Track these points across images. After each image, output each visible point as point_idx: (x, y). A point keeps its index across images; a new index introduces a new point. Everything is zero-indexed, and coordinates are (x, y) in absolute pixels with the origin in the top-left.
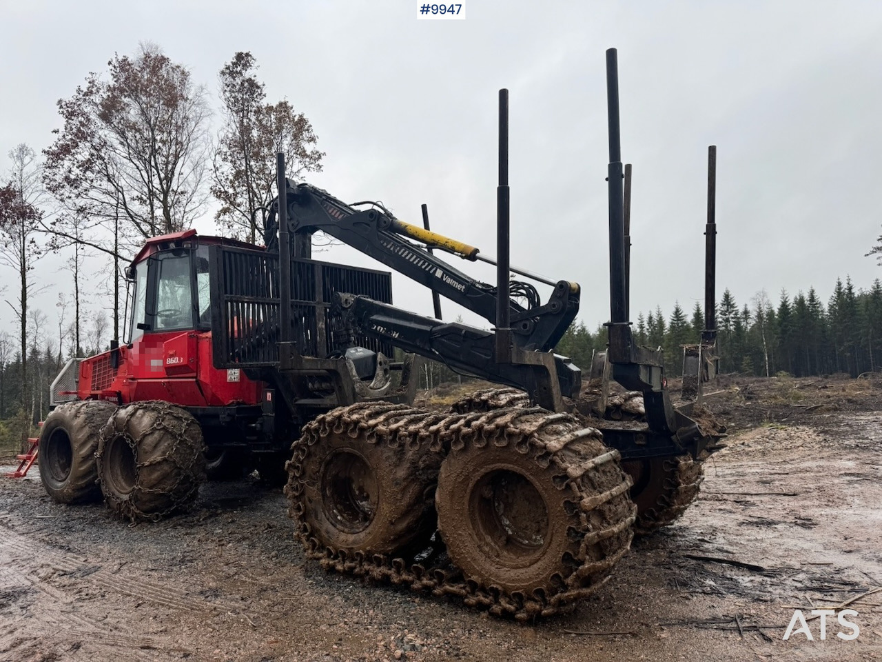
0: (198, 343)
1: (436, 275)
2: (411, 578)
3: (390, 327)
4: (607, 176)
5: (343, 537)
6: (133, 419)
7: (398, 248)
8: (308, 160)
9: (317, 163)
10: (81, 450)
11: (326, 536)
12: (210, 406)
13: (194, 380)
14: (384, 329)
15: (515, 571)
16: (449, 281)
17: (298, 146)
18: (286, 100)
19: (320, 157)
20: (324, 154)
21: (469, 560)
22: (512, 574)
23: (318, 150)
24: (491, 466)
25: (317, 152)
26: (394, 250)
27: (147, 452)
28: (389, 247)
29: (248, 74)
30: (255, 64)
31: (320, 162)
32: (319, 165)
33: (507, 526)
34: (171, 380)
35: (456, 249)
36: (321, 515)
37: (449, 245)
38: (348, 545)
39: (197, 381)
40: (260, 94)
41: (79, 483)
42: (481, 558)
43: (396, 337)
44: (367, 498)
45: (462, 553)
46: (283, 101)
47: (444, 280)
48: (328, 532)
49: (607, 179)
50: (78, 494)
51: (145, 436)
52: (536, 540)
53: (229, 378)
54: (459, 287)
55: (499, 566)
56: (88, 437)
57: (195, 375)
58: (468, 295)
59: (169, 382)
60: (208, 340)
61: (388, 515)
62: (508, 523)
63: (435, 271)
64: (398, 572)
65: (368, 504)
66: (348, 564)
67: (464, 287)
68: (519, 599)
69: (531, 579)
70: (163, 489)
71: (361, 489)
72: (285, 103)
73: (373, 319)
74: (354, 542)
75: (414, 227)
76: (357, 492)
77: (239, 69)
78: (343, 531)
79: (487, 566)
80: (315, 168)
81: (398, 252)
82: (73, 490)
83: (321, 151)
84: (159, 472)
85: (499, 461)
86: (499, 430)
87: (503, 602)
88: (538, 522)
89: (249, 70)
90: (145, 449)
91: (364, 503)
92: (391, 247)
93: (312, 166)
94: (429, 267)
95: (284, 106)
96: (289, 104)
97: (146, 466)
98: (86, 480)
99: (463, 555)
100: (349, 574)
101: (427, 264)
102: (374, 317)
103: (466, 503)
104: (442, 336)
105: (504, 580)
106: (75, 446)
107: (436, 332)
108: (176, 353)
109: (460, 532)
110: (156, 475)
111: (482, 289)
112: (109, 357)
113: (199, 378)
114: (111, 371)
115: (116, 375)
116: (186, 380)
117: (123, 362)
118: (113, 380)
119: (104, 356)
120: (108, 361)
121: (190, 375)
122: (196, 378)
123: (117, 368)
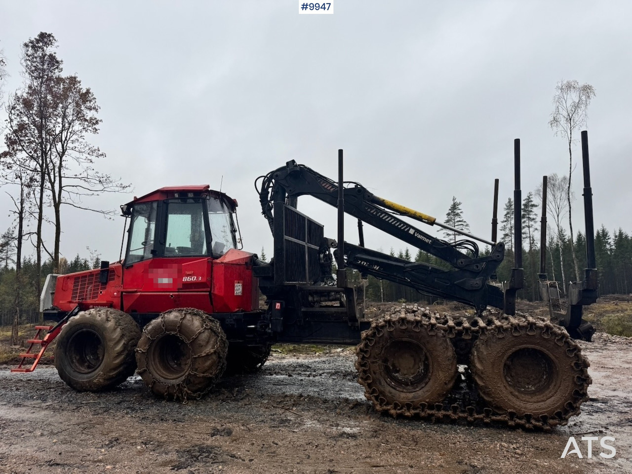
0: (212, 266)
1: (410, 232)
2: (466, 415)
3: (372, 263)
4: (583, 193)
5: (403, 395)
6: (184, 322)
7: (380, 213)
8: (86, 123)
9: (94, 127)
10: (115, 347)
11: (390, 395)
12: (216, 312)
13: (208, 293)
14: (367, 264)
15: (537, 404)
16: (419, 237)
17: (79, 112)
18: (76, 75)
19: (97, 122)
20: (101, 121)
21: (506, 401)
22: (536, 405)
23: (96, 117)
24: (520, 347)
25: (96, 119)
26: (376, 214)
27: (202, 346)
28: (372, 212)
29: (49, 50)
30: (56, 44)
31: (97, 126)
32: (95, 128)
33: (509, 381)
34: (180, 293)
35: (423, 217)
36: (383, 382)
37: (418, 215)
38: (409, 400)
39: (210, 295)
40: (57, 68)
41: (111, 374)
42: (514, 399)
43: (377, 269)
44: (398, 372)
45: (502, 397)
46: (73, 76)
47: (416, 235)
48: (390, 393)
49: (583, 195)
50: (107, 383)
51: (200, 333)
52: (528, 388)
53: (235, 292)
54: (427, 240)
55: (526, 403)
56: (121, 336)
57: (209, 289)
58: (434, 246)
59: (179, 295)
60: (223, 265)
61: (443, 379)
62: (510, 380)
63: (409, 230)
64: (455, 412)
65: (400, 375)
66: (413, 412)
67: (430, 241)
68: (544, 419)
69: (549, 407)
70: (211, 374)
71: (393, 365)
72: (75, 78)
73: (357, 257)
74: (414, 397)
75: (390, 202)
76: (391, 368)
77: (41, 44)
78: (402, 392)
79: (518, 403)
80: (92, 130)
81: (380, 216)
82: (104, 379)
83: (99, 118)
84: (210, 361)
85: (525, 343)
86: (529, 326)
87: (533, 422)
88: (529, 378)
89: (49, 47)
90: (200, 344)
91: (397, 374)
92: (374, 212)
93: (90, 128)
94: (404, 227)
95: (73, 80)
96: (78, 79)
97: (203, 357)
98: (117, 371)
99: (502, 398)
100: (416, 418)
101: (402, 225)
102: (359, 255)
103: (502, 369)
104: (413, 270)
105: (530, 410)
106: (111, 344)
107: (407, 267)
108: (193, 273)
109: (499, 385)
110: (208, 363)
111: (443, 243)
112: (96, 275)
113: (212, 292)
114: (98, 286)
115: (105, 288)
116: (199, 293)
117: (113, 279)
118: (101, 292)
119: (90, 274)
120: (95, 277)
121: (205, 290)
122: (210, 292)
123: (106, 283)
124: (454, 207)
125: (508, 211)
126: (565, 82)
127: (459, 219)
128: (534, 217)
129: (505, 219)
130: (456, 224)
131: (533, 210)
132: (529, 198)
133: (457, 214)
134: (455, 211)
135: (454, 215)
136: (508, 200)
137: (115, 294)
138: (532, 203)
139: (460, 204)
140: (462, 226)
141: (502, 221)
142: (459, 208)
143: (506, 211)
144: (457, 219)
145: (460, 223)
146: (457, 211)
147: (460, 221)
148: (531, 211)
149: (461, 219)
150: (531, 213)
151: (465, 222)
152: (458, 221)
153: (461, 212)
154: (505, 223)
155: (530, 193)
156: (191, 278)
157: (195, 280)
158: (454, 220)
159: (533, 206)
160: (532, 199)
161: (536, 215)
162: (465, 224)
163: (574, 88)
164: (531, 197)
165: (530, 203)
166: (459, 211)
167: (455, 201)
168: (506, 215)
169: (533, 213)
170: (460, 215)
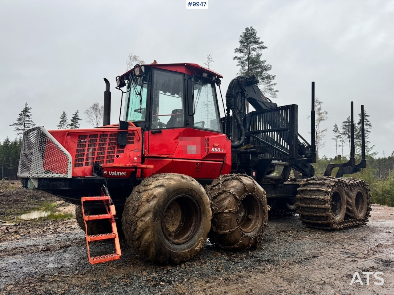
13: (222, 163)
34: (204, 162)
57: (223, 160)
108: (220, 145)
112: (111, 135)
113: (225, 162)
114: (114, 148)
115: (122, 152)
116: (216, 162)
117: (132, 143)
118: (118, 156)
119: (102, 133)
120: (108, 138)
121: (220, 160)
122: (223, 162)
123: (123, 147)
124: (26, 110)
125: (62, 120)
126: (133, 55)
127: (28, 119)
128: (78, 126)
129: (60, 125)
130: (25, 123)
131: (78, 122)
132: (76, 114)
133: (28, 116)
134: (26, 113)
135: (25, 116)
136: (63, 113)
137: (135, 158)
138: (78, 117)
139: (30, 109)
140: (29, 125)
141: (58, 125)
142: (30, 112)
143: (61, 119)
144: (27, 119)
145: (28, 122)
146: (27, 114)
147: (28, 121)
148: (77, 122)
149: (30, 120)
150: (77, 123)
151: (33, 122)
152: (27, 121)
153: (31, 115)
154: (59, 127)
155: (77, 111)
156: (217, 149)
157: (219, 151)
158: (25, 119)
159: (78, 119)
160: (78, 115)
161: (79, 125)
162: (33, 123)
163: (137, 60)
164: (78, 113)
165: (77, 117)
166: (29, 114)
167: (27, 106)
168: (60, 122)
169: (78, 124)
170: (29, 117)
